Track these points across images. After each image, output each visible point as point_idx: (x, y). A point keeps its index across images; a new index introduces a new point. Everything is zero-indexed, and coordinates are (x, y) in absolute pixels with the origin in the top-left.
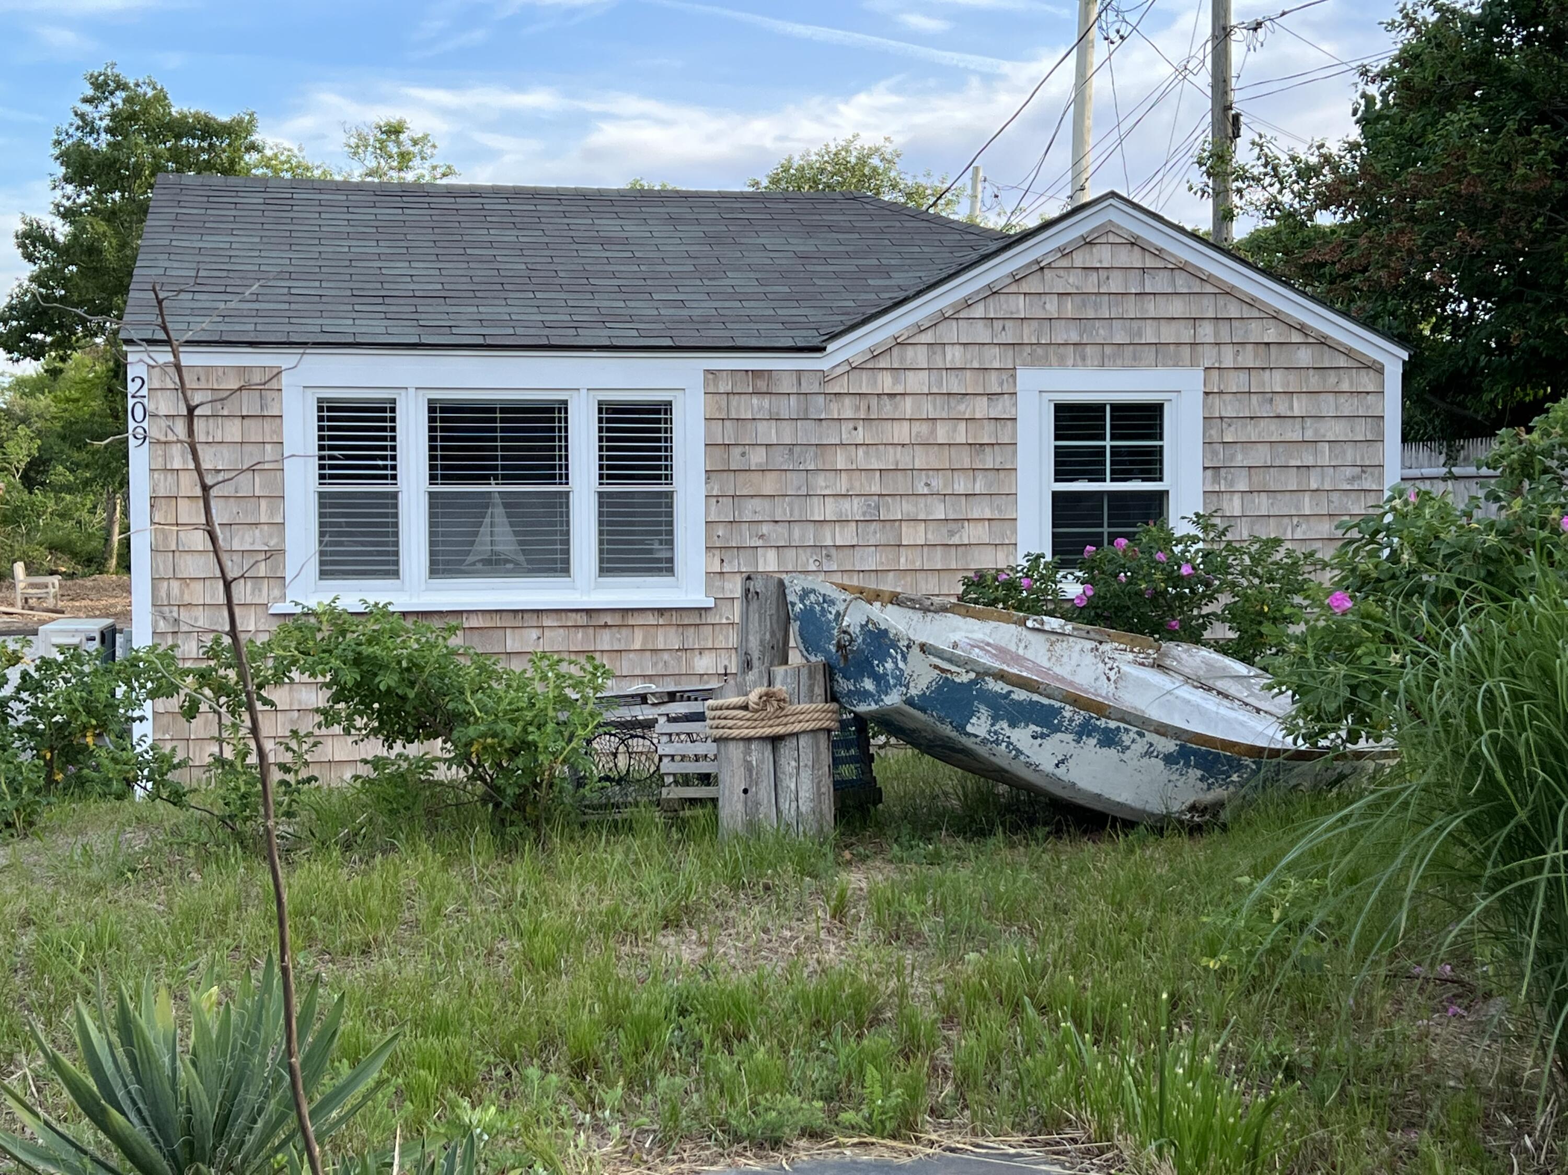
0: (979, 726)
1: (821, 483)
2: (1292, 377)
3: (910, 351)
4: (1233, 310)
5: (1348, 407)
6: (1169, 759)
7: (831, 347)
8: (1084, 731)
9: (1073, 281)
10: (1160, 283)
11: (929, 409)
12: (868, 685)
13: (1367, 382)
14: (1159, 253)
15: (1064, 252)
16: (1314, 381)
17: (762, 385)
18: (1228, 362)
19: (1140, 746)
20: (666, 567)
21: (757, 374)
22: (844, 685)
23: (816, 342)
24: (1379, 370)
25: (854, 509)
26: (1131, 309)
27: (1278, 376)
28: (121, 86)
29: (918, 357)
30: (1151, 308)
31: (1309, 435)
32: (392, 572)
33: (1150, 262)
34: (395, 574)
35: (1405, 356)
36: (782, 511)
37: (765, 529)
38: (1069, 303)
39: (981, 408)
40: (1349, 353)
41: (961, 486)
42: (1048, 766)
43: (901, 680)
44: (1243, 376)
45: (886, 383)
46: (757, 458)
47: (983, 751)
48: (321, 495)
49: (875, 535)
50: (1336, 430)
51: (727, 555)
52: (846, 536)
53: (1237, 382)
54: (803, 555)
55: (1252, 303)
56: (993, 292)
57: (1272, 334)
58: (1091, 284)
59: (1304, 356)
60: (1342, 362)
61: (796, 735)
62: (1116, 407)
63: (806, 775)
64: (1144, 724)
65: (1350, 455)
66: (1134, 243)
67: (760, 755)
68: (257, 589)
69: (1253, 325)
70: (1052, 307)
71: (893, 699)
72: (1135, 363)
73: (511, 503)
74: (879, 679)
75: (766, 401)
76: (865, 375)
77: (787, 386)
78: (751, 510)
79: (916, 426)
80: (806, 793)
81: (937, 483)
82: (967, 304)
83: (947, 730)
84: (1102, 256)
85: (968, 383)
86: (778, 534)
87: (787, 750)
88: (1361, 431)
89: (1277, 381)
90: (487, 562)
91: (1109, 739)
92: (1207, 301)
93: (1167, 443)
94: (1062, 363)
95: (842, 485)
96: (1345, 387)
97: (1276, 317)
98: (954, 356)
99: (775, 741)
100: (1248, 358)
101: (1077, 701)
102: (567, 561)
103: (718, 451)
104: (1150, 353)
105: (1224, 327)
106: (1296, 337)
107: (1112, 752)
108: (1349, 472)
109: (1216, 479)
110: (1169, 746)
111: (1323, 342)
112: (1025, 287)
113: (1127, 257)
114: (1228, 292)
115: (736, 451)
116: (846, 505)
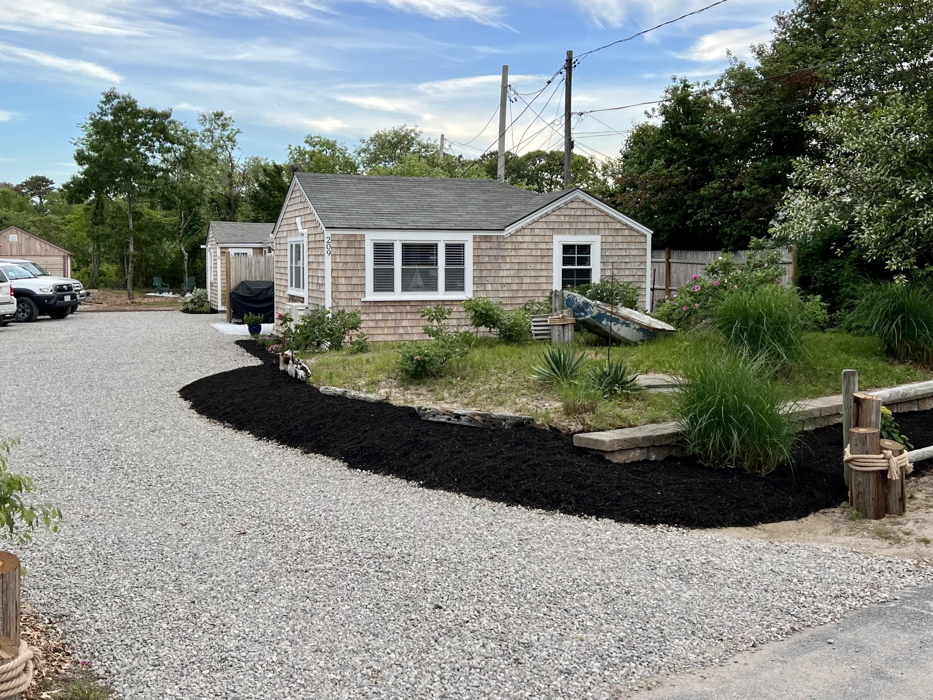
0: (604, 322)
1: (503, 266)
2: (623, 237)
3: (526, 230)
4: (608, 220)
5: (638, 246)
6: (638, 330)
7: (506, 229)
8: (623, 324)
9: (567, 212)
10: (590, 212)
11: (531, 246)
12: (583, 314)
13: (642, 239)
14: (590, 204)
15: (566, 204)
16: (629, 239)
17: (488, 239)
18: (607, 234)
19: (633, 327)
20: (462, 289)
21: (486, 236)
22: (577, 314)
23: (502, 228)
24: (645, 236)
25: (512, 273)
26: (583, 219)
27: (620, 237)
28: (116, 97)
29: (527, 232)
30: (588, 219)
31: (628, 254)
32: (392, 289)
33: (588, 207)
34: (393, 291)
35: (652, 232)
36: (493, 273)
37: (488, 279)
38: (567, 217)
39: (544, 246)
40: (638, 232)
41: (539, 267)
42: (616, 331)
43: (591, 313)
44: (611, 238)
45: (520, 239)
46: (486, 259)
47: (604, 328)
48: (374, 269)
49: (517, 280)
50: (634, 252)
51: (479, 286)
52: (509, 280)
53: (610, 239)
54: (498, 285)
55: (613, 218)
56: (547, 215)
57: (618, 226)
58: (572, 212)
59: (626, 232)
60: (636, 234)
61: (568, 324)
62: (578, 246)
63: (570, 333)
64: (634, 322)
65: (638, 259)
66: (583, 201)
67: (561, 328)
68: (358, 295)
69: (613, 224)
70: (562, 219)
71: (589, 316)
72: (583, 234)
73: (421, 271)
74: (585, 312)
75: (489, 244)
76: (514, 237)
77: (495, 240)
78: (485, 273)
79: (527, 251)
80: (570, 336)
81: (532, 266)
82: (541, 217)
83: (598, 323)
84: (575, 205)
85: (541, 239)
86: (491, 280)
87: (566, 327)
88: (641, 253)
89: (620, 239)
90: (414, 287)
91: (628, 325)
92: (602, 217)
93: (591, 255)
94: (565, 234)
95: (508, 266)
96: (637, 241)
97: (620, 222)
98: (537, 232)
99: (563, 326)
100: (612, 233)
101: (622, 317)
102: (437, 287)
103: (477, 258)
104: (587, 231)
105: (606, 224)
106: (625, 227)
107: (627, 328)
108: (637, 264)
109: (604, 265)
110: (638, 327)
111: (631, 229)
112: (555, 213)
113: (582, 205)
114: (607, 215)
115: (481, 257)
116: (509, 272)
